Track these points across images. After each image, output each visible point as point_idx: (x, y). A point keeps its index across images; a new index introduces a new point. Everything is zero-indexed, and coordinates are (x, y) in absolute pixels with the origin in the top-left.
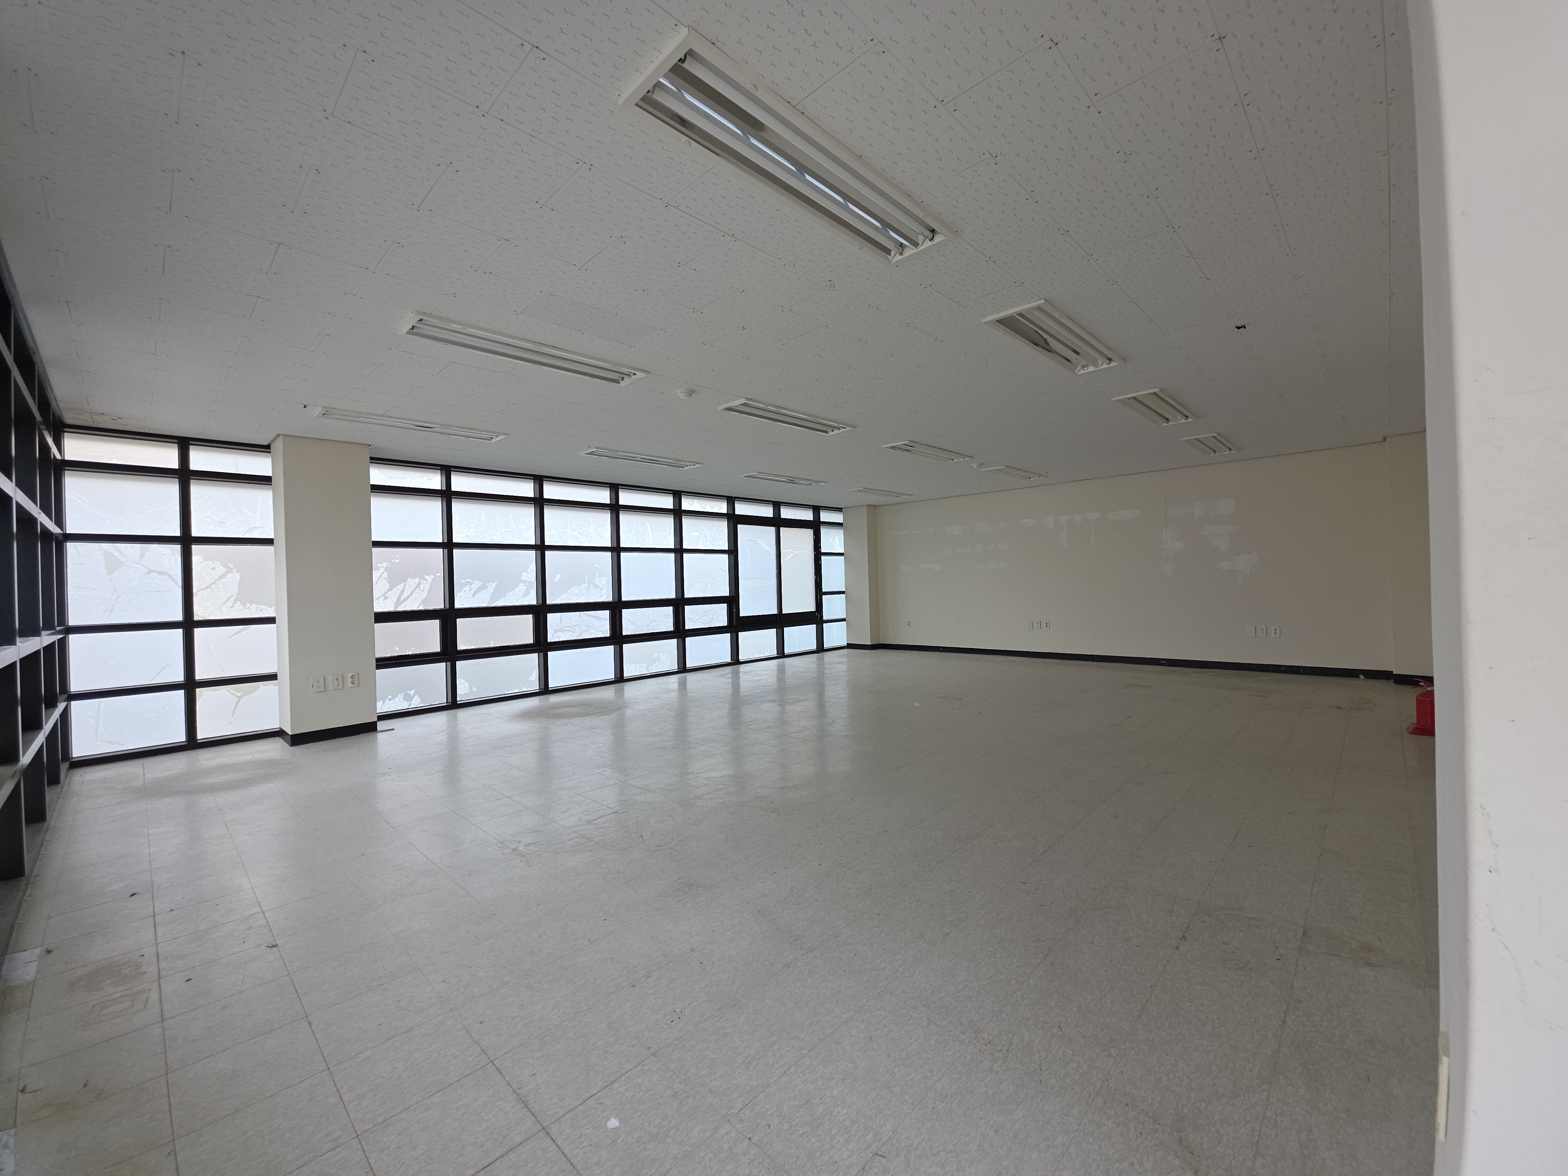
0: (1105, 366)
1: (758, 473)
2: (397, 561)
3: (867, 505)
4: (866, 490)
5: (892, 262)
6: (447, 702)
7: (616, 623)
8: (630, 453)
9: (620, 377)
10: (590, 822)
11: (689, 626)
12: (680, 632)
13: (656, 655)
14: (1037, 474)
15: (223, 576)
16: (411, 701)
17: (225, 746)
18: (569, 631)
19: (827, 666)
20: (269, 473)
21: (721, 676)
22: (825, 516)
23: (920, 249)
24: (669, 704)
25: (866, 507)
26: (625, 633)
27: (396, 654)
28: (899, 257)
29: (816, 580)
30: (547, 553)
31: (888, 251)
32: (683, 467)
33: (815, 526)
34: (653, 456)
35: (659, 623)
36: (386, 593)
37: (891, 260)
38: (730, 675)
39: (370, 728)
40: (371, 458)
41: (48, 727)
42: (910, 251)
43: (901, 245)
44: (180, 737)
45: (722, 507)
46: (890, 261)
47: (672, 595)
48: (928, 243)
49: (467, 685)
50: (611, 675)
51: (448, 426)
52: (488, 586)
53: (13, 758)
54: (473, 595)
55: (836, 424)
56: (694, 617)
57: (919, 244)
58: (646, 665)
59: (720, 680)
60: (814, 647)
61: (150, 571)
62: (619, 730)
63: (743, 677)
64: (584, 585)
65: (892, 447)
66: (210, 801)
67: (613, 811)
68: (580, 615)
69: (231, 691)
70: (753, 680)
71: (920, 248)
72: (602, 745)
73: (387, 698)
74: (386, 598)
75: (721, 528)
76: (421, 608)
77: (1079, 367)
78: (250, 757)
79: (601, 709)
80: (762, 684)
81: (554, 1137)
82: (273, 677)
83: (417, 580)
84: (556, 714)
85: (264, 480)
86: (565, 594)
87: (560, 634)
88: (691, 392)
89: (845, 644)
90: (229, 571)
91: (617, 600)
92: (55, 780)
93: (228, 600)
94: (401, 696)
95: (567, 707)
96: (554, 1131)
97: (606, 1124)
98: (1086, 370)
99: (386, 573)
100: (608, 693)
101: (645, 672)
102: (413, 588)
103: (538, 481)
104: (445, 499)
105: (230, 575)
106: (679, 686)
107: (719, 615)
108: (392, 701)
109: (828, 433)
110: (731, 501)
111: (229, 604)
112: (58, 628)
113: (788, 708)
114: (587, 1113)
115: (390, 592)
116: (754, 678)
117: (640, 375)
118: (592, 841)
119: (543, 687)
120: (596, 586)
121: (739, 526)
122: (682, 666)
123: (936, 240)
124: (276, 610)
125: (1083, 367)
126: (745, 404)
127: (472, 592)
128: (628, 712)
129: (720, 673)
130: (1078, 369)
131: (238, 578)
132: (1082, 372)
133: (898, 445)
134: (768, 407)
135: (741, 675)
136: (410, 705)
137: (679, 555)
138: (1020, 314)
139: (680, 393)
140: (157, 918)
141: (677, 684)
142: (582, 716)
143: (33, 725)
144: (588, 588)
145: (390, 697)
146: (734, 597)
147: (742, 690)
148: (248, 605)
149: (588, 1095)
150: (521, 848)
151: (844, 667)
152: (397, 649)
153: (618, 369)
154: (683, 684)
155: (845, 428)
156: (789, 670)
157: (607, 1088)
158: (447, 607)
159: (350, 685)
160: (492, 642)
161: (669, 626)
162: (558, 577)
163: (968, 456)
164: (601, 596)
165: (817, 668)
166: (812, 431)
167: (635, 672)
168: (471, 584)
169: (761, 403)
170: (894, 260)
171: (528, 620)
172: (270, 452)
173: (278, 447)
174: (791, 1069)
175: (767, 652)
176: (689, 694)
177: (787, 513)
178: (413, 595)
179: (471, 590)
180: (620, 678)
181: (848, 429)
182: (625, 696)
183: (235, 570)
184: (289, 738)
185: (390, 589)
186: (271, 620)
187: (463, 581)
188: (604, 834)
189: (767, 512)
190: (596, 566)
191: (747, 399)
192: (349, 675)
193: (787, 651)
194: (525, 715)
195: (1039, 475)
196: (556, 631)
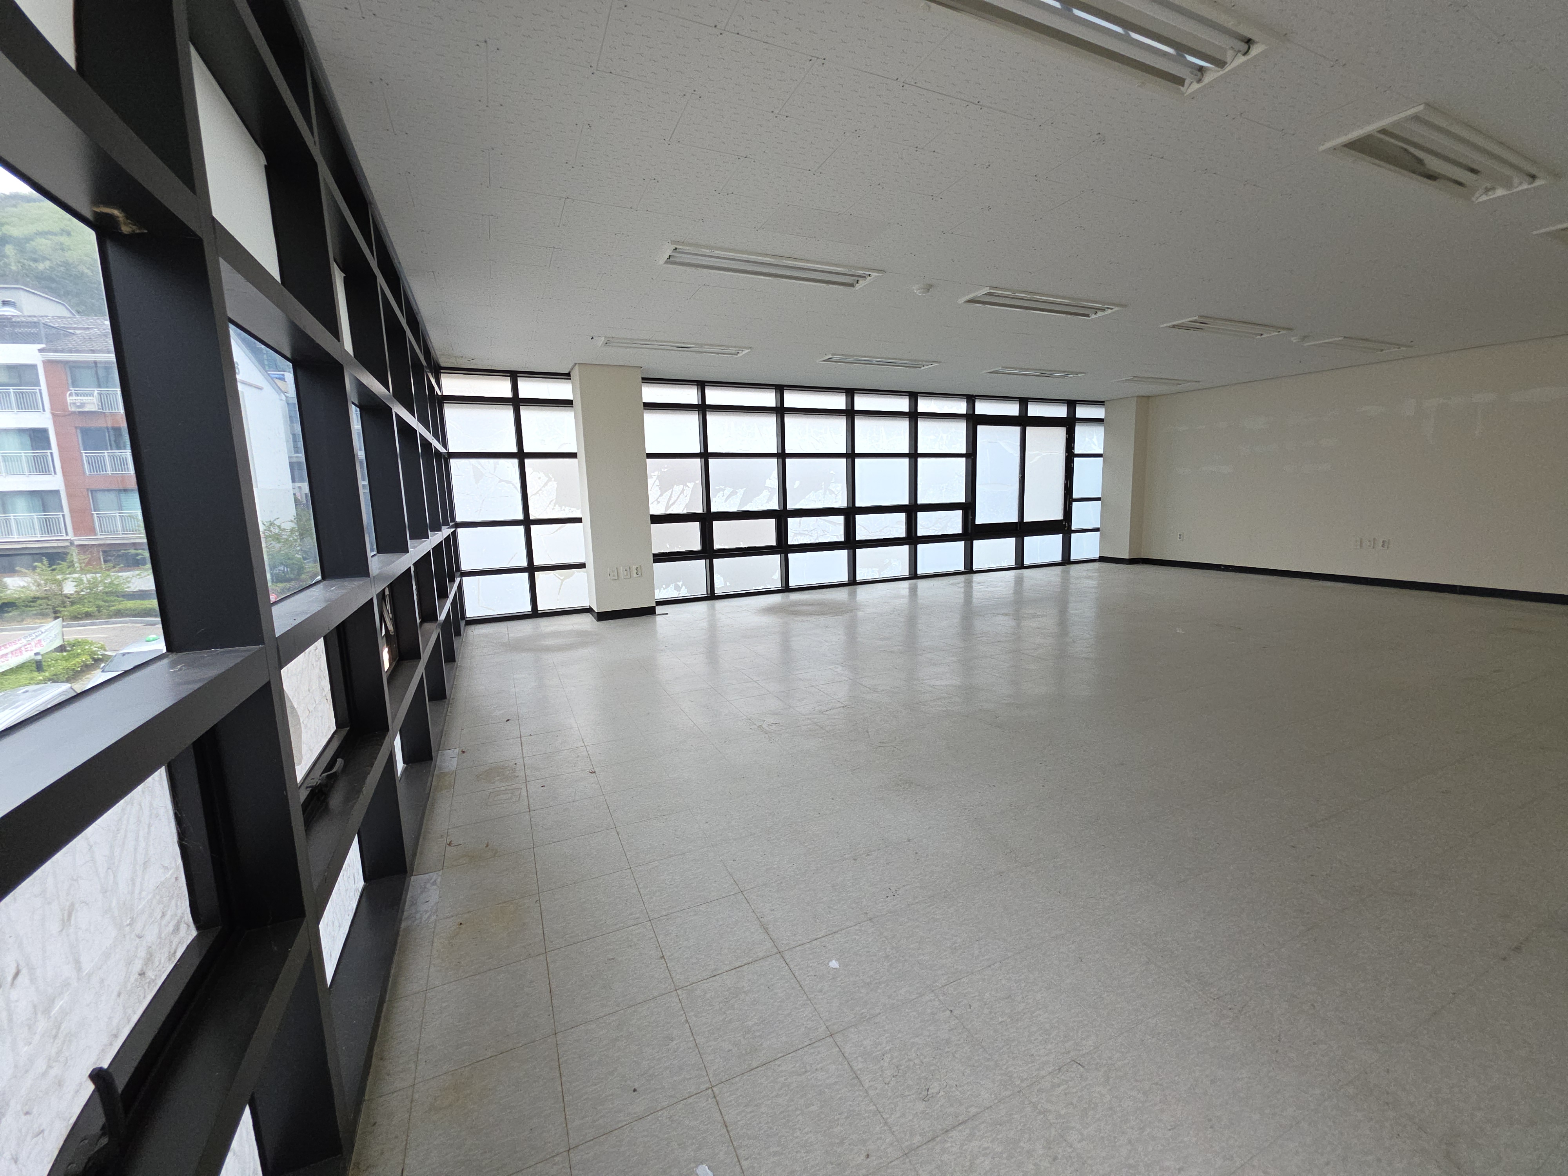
0: (1525, 186)
1: (1002, 367)
2: (666, 470)
3: (1138, 396)
4: (1137, 379)
5: (1185, 95)
6: (707, 594)
7: (850, 528)
8: (865, 357)
9: (854, 280)
10: (822, 712)
11: (921, 532)
12: (912, 539)
13: (888, 561)
14: (1394, 344)
15: (546, 484)
16: (680, 591)
17: (555, 617)
18: (806, 535)
19: (1072, 580)
20: (570, 397)
21: (952, 584)
22: (1081, 412)
23: (1227, 70)
24: (898, 610)
25: (1136, 398)
26: (858, 538)
27: (668, 551)
28: (1196, 86)
29: (1066, 485)
30: (788, 460)
31: (1179, 81)
32: (920, 368)
33: (1069, 424)
34: (889, 358)
35: (891, 529)
36: (658, 498)
37: (1185, 91)
38: (962, 585)
39: (649, 611)
40: (643, 379)
41: (451, 597)
42: (1213, 74)
43: (1201, 69)
44: (527, 608)
45: (960, 407)
46: (1183, 94)
47: (905, 501)
48: (1241, 59)
49: (722, 580)
50: (844, 578)
51: (701, 345)
52: (737, 492)
53: (435, 618)
54: (726, 501)
55: (1100, 305)
56: (927, 524)
57: (1226, 63)
58: (878, 569)
59: (953, 589)
60: (1058, 558)
61: (501, 481)
62: (851, 630)
63: (976, 587)
64: (820, 491)
65: (1174, 326)
66: (550, 659)
67: (843, 705)
68: (817, 520)
69: (557, 575)
70: (986, 591)
71: (1228, 68)
72: (834, 643)
73: (662, 587)
74: (659, 502)
75: (960, 428)
76: (685, 512)
77: (1481, 191)
78: (570, 627)
79: (835, 609)
80: (996, 596)
81: (788, 961)
82: (582, 566)
83: (681, 486)
84: (795, 611)
85: (567, 403)
86: (804, 500)
87: (798, 537)
88: (929, 288)
89: (1097, 556)
90: (550, 480)
91: (851, 505)
92: (458, 633)
93: (550, 503)
94: (672, 586)
95: (803, 605)
96: (787, 955)
97: (828, 964)
98: (1492, 196)
99: (657, 481)
100: (841, 595)
101: (877, 576)
102: (679, 494)
103: (779, 391)
104: (701, 412)
105: (550, 483)
106: (909, 592)
107: (953, 522)
108: (666, 590)
109: (1089, 317)
110: (971, 400)
111: (551, 506)
112: (451, 524)
113: (1024, 623)
114: (813, 950)
115: (662, 497)
116: (986, 589)
117: (873, 274)
118: (824, 730)
119: (785, 585)
120: (832, 492)
121: (979, 427)
122: (913, 572)
123: (1252, 53)
124: (582, 512)
125: (1487, 190)
126: (989, 294)
127: (725, 497)
128: (860, 614)
129: (951, 582)
130: (1477, 194)
131: (556, 486)
132: (1484, 198)
133: (1183, 323)
134: (1016, 294)
135: (974, 584)
136: (679, 594)
137: (913, 460)
138: (1383, 131)
139: (917, 290)
140: (523, 739)
141: (908, 590)
142: (818, 615)
143: (444, 595)
144: (825, 494)
145: (664, 586)
146: (970, 503)
147: (974, 600)
148: (563, 507)
149: (814, 937)
150: (764, 726)
151: (1093, 583)
152: (668, 546)
153: (853, 272)
154: (913, 591)
155: (1112, 309)
156: (1027, 583)
157: (829, 936)
158: (705, 510)
159: (635, 575)
160: (741, 543)
161: (901, 533)
162: (797, 483)
163: (1284, 329)
164: (836, 502)
165: (1062, 582)
166: (1069, 316)
167: (867, 576)
168: (723, 490)
169: (1009, 290)
170: (1190, 91)
171: (771, 524)
172: (570, 379)
173: (575, 374)
174: (996, 965)
175: (1004, 562)
176: (920, 601)
177: (1034, 411)
178: (679, 500)
179: (723, 496)
180: (853, 582)
181: (1116, 309)
182: (858, 599)
183: (553, 479)
184: (596, 615)
185: (661, 495)
186: (578, 520)
187: (717, 488)
188: (833, 724)
189: (1013, 409)
190: (832, 472)
191: (991, 287)
192: (634, 567)
193: (1027, 562)
194: (770, 610)
195: (1398, 345)
196: (796, 534)
